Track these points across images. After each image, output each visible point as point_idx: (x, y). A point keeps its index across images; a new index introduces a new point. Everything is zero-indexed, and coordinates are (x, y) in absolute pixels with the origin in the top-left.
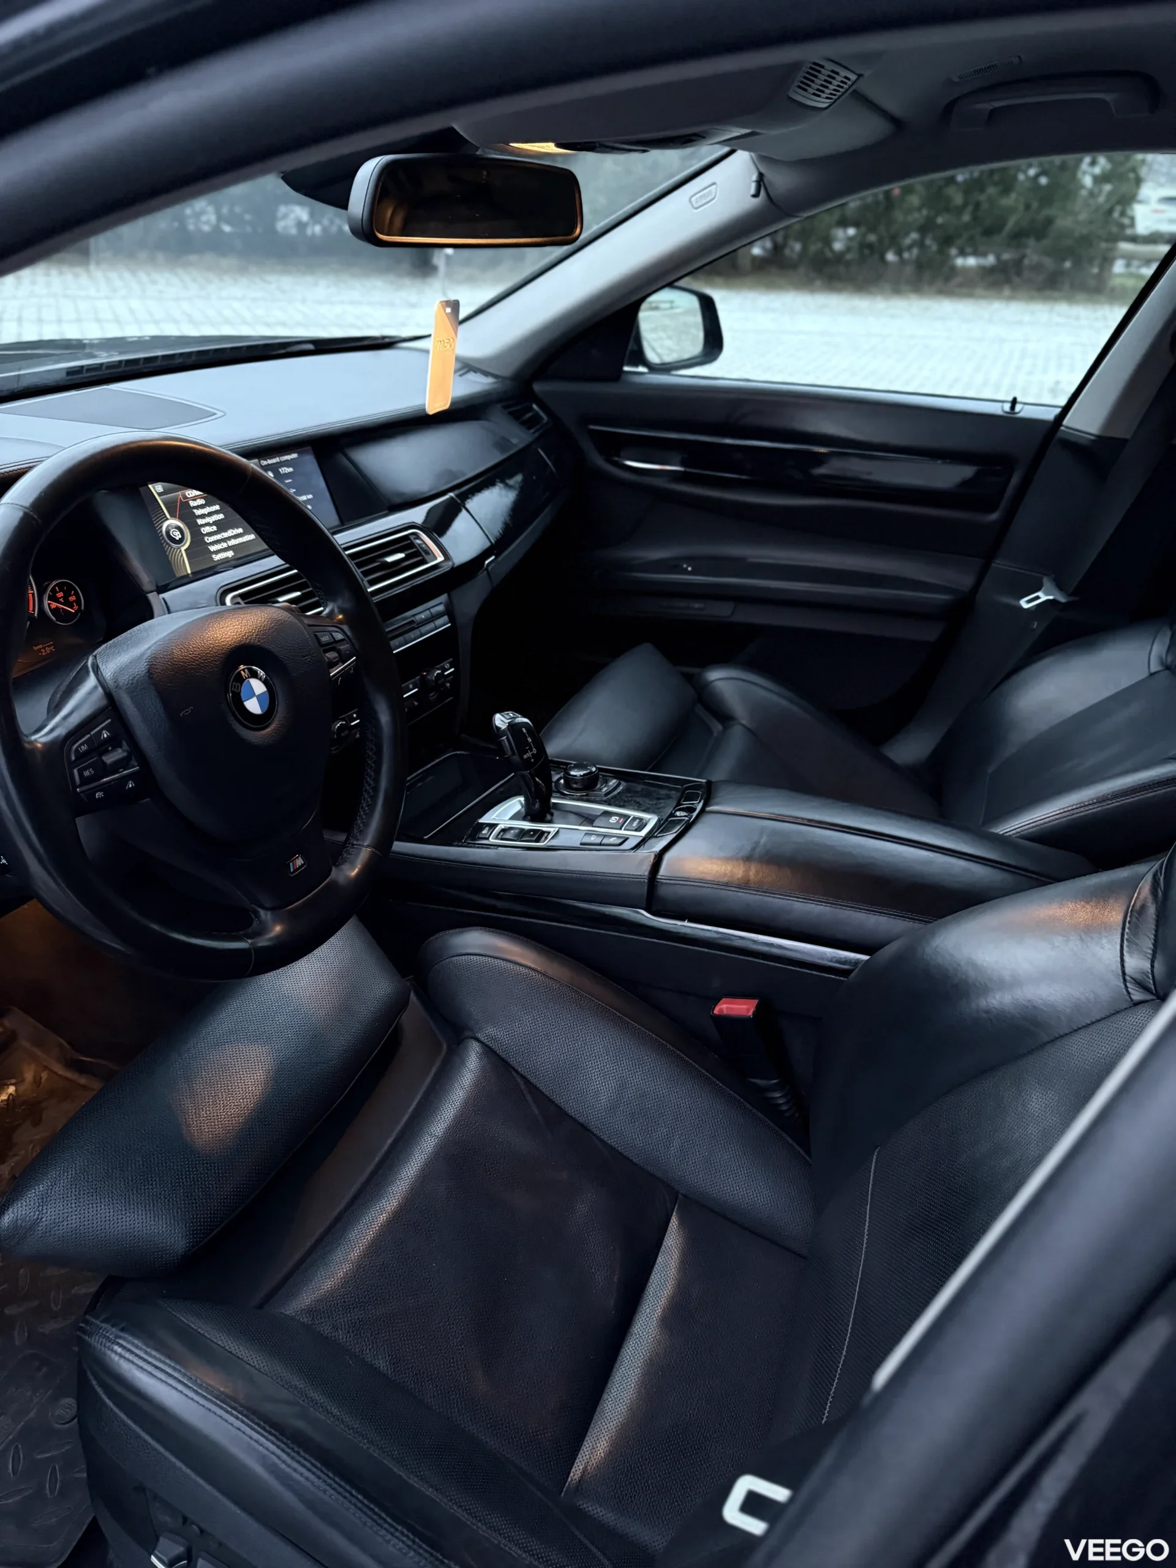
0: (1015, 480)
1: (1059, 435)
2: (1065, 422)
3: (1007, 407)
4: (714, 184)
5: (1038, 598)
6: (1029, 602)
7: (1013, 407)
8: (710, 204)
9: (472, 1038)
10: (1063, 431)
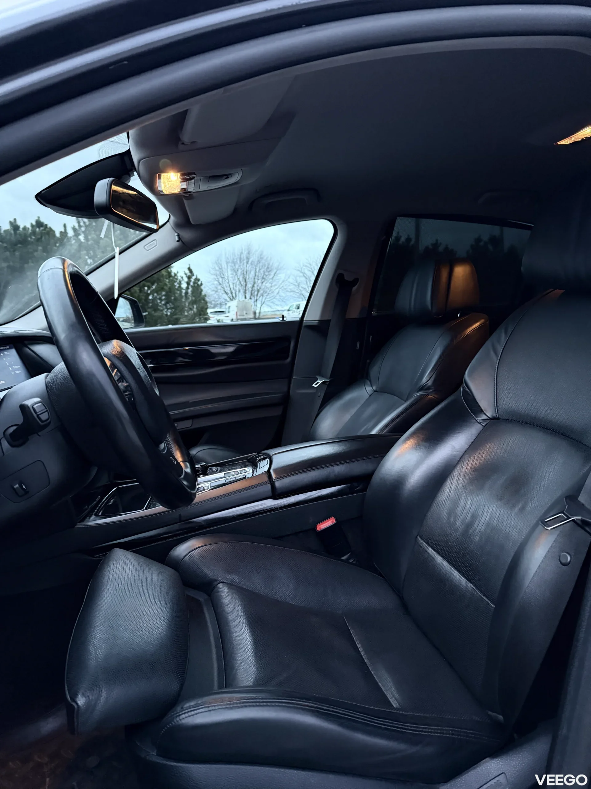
0: (292, 345)
1: (304, 325)
2: (305, 319)
3: (281, 319)
4: (155, 240)
5: (318, 383)
6: (316, 384)
7: (283, 319)
8: (155, 248)
9: (219, 583)
10: (305, 323)
